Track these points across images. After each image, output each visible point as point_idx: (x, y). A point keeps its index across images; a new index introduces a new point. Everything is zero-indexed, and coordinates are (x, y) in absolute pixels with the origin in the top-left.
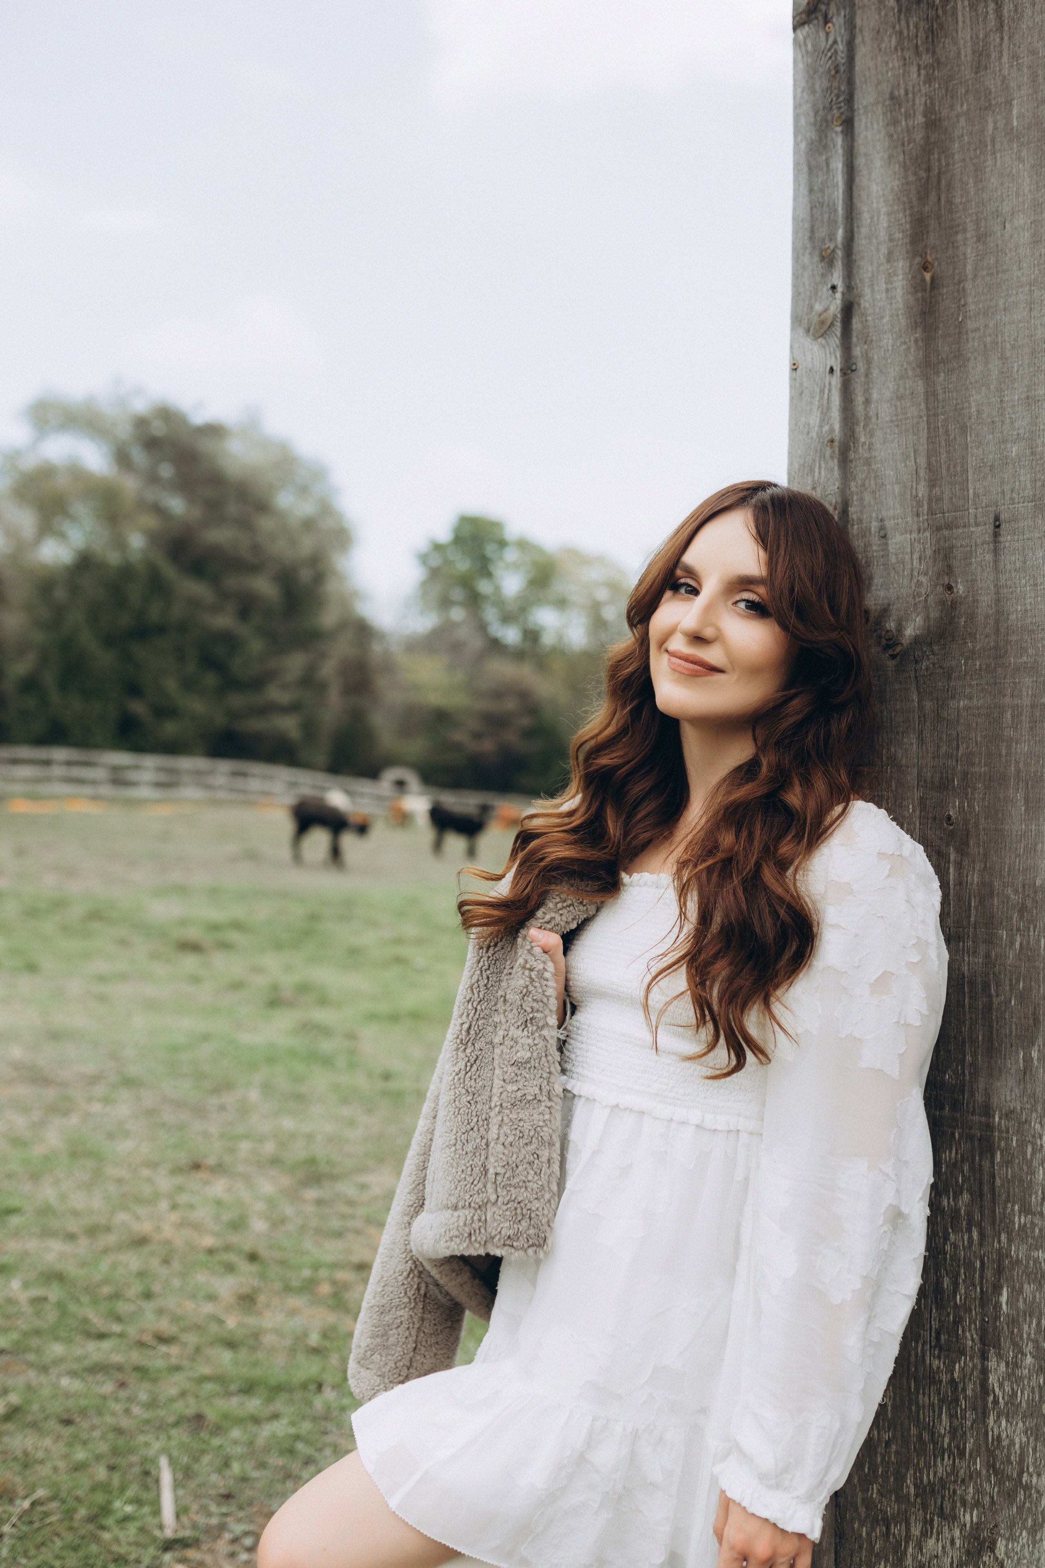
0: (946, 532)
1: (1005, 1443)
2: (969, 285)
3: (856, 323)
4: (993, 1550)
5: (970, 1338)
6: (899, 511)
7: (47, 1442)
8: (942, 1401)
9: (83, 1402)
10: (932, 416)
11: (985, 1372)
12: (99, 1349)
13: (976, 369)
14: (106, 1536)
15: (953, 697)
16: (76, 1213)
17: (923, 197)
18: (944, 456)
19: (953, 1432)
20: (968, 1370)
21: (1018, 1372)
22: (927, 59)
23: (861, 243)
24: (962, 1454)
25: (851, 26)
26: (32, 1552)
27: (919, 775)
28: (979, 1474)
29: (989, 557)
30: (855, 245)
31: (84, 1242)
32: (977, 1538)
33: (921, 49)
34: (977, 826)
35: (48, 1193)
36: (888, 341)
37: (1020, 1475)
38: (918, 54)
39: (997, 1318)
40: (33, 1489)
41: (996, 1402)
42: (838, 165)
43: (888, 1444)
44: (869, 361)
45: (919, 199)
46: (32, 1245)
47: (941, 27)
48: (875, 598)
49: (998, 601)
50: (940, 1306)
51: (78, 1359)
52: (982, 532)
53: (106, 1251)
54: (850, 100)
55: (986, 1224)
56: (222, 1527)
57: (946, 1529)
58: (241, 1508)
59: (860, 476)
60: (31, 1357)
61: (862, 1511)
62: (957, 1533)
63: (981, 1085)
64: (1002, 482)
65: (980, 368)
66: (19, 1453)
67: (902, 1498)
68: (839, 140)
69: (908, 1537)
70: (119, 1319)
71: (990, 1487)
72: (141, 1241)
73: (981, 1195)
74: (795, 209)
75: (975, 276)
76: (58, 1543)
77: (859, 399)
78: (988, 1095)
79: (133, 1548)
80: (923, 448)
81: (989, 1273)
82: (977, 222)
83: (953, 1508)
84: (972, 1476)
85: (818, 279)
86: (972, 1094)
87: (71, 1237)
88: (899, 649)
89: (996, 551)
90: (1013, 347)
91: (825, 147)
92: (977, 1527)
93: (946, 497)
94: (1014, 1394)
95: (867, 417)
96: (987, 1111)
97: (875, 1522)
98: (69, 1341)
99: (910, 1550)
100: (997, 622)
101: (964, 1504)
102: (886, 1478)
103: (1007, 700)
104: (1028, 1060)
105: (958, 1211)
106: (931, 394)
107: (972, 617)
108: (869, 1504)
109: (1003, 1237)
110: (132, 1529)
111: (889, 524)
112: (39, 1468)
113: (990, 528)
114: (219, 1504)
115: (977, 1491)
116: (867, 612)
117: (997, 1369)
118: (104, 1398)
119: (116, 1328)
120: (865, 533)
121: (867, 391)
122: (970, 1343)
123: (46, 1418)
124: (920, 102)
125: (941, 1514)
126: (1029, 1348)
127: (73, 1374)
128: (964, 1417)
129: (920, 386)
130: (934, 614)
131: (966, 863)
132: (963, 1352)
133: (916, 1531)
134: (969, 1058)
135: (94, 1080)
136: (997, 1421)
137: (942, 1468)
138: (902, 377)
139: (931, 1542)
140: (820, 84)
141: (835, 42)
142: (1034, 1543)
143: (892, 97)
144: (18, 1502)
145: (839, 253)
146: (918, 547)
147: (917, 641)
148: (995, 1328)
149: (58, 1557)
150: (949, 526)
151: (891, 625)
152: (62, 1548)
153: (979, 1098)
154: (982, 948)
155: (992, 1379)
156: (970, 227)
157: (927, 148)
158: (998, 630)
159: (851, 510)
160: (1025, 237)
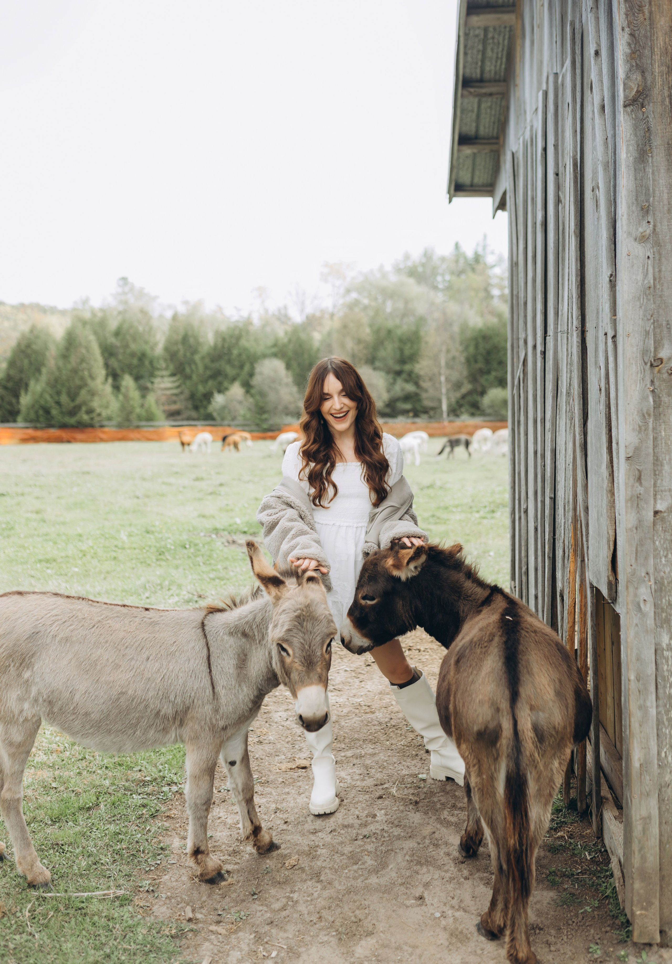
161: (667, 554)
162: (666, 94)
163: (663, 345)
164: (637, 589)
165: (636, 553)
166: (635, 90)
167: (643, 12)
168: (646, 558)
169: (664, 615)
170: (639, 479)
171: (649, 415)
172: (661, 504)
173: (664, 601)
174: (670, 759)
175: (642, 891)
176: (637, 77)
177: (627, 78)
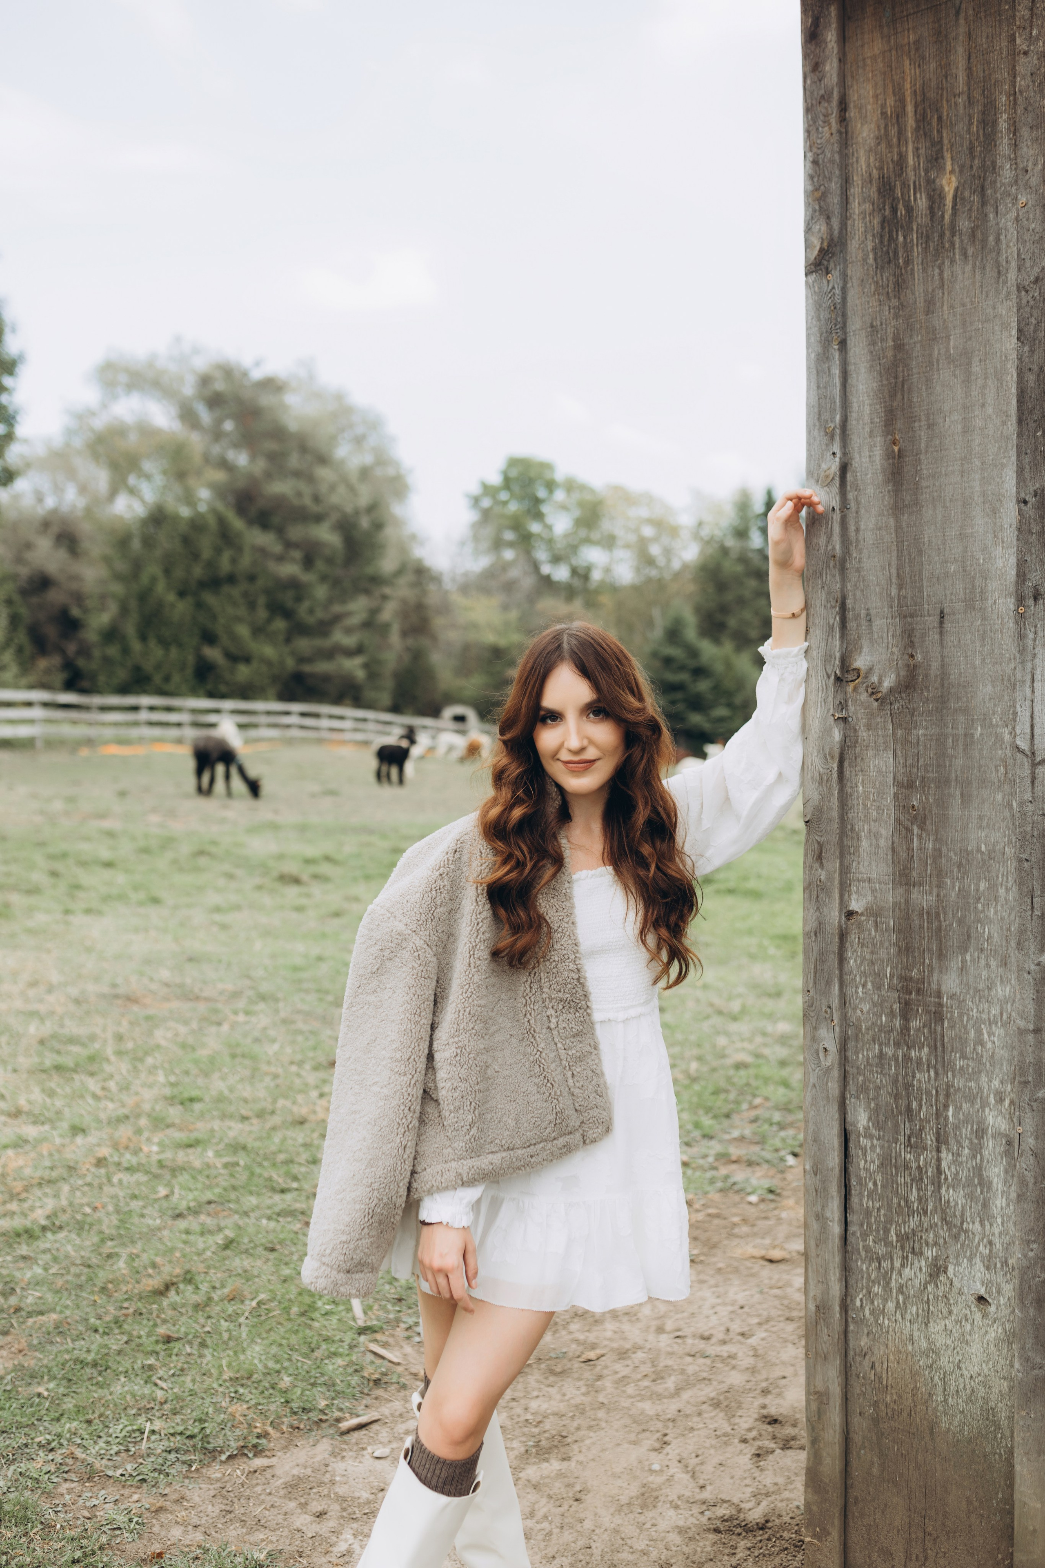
0: (909, 619)
1: (952, 1204)
2: (923, 457)
3: (849, 476)
4: (946, 1273)
5: (929, 1139)
6: (879, 604)
7: (259, 1263)
8: (912, 1180)
9: (281, 1236)
10: (899, 543)
11: (939, 1160)
12: (283, 1200)
13: (928, 513)
14: (316, 1324)
15: (915, 728)
16: (246, 1101)
17: (893, 395)
18: (907, 569)
19: (920, 1199)
20: (929, 1160)
21: (960, 1159)
22: (895, 302)
23: (852, 422)
24: (925, 1213)
25: (844, 276)
26: (264, 1335)
27: (894, 779)
28: (936, 1225)
29: (937, 637)
30: (848, 424)
31: (255, 1121)
32: (936, 1266)
33: (891, 295)
34: (931, 811)
35: (218, 1085)
36: (870, 490)
37: (962, 1224)
38: (889, 298)
39: (946, 1125)
40: (257, 1292)
41: (946, 1179)
42: (836, 371)
43: (879, 1210)
44: (858, 503)
45: (891, 396)
46: (216, 1125)
47: (904, 281)
48: (862, 661)
49: (943, 666)
50: (911, 1120)
51: (269, 1208)
52: (932, 621)
53: (274, 1128)
54: (844, 327)
55: (939, 1067)
56: (398, 1321)
57: (916, 1261)
58: (410, 1308)
59: (854, 579)
60: (232, 1206)
61: (863, 1253)
62: (923, 1263)
63: (935, 979)
64: (945, 589)
65: (930, 512)
66: (240, 1271)
67: (888, 1244)
68: (837, 355)
69: (892, 1268)
70: (295, 1178)
71: (944, 1233)
72: (302, 1122)
73: (936, 1048)
74: (808, 398)
75: (927, 452)
76: (282, 1330)
77: (852, 528)
78: (939, 985)
79: (337, 1332)
80: (894, 563)
81: (941, 1098)
82: (928, 415)
83: (921, 1248)
84: (933, 1226)
85: (824, 447)
86: (929, 983)
87: (244, 1118)
88: (880, 695)
89: (941, 633)
90: (951, 500)
91: (827, 358)
92: (936, 1259)
93: (909, 596)
94: (958, 1173)
95: (857, 541)
96: (939, 995)
97: (871, 1260)
98: (258, 1194)
99: (894, 1277)
100: (942, 679)
101: (927, 1244)
102: (878, 1231)
103: (950, 730)
104: (964, 961)
105: (921, 1059)
106: (898, 528)
107: (926, 676)
108: (867, 1249)
109: (950, 1074)
110: (334, 1320)
111: (873, 612)
112: (256, 1280)
113: (937, 618)
114: (394, 1305)
115: (936, 1236)
116: (858, 671)
117: (947, 1158)
118: (296, 1233)
119: (295, 1185)
120: (857, 617)
121: (857, 523)
122: (929, 1142)
123: (256, 1247)
124: (890, 331)
125: (913, 1252)
126: (966, 1143)
127: (269, 1218)
128: (926, 1190)
129: (892, 522)
130: (903, 673)
131: (924, 835)
132: (925, 1149)
133: (897, 1264)
134: (927, 961)
135: (236, 995)
136: (947, 1190)
137: (913, 1222)
138: (879, 515)
139: (907, 1271)
140: (825, 315)
141: (833, 288)
142: (971, 1266)
143: (872, 326)
144: (247, 1302)
145: (838, 431)
146: (892, 628)
147: (891, 690)
148: (945, 1132)
149: (284, 1338)
150: (912, 616)
151: (875, 679)
152: (286, 1332)
153: (934, 986)
154: (935, 891)
155: (944, 1164)
156: (923, 418)
157: (895, 364)
158: (943, 685)
159: (848, 602)
160: (959, 428)
161: (866, 982)
162: (870, 247)
163: (861, 648)
164: (815, 1028)
165: (815, 973)
166: (818, 248)
167: (829, 124)
168: (828, 983)
169: (861, 1078)
170: (819, 857)
171: (832, 758)
172: (857, 900)
173: (861, 1056)
174: (867, 1312)
175: (815, 1508)
176: (820, 227)
177: (808, 230)
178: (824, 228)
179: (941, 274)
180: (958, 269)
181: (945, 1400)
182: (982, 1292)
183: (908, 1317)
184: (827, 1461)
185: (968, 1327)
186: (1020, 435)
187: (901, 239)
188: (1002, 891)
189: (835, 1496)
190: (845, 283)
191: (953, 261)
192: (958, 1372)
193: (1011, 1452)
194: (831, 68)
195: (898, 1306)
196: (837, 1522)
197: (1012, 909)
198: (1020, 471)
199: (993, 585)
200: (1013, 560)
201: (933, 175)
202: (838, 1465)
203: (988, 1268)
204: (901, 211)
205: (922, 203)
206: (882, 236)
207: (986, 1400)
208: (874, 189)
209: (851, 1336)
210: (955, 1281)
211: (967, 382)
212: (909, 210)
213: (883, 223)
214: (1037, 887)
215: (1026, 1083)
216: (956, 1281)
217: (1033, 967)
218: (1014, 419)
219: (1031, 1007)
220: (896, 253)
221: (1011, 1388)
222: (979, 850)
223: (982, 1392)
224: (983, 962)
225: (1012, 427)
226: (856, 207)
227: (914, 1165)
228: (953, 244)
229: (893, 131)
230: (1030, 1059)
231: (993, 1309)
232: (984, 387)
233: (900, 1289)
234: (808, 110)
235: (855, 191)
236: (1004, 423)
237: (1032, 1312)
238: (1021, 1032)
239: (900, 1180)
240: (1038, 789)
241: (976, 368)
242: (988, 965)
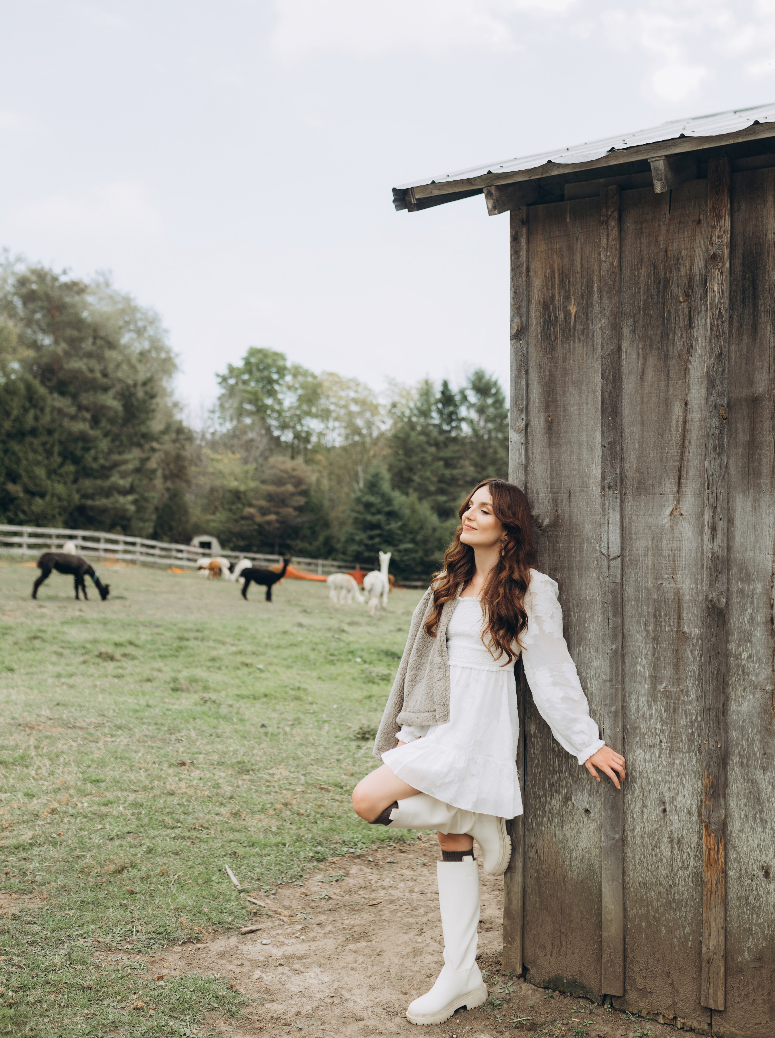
0: (555, 494)
2: (561, 423)
3: (529, 429)
4: (571, 800)
6: (542, 487)
10: (551, 460)
13: (563, 448)
15: (558, 543)
17: (549, 396)
18: (555, 472)
19: (559, 765)
22: (549, 356)
23: (530, 406)
24: (562, 772)
25: (528, 343)
29: (568, 503)
32: (566, 797)
33: (548, 352)
36: (538, 436)
38: (547, 354)
42: (523, 383)
44: (532, 441)
45: (547, 396)
47: (553, 347)
48: (535, 512)
49: (570, 516)
52: (565, 496)
54: (527, 364)
57: (557, 796)
59: (531, 476)
61: (532, 795)
62: (560, 797)
64: (571, 482)
65: (565, 448)
67: (544, 789)
68: (524, 376)
69: (546, 801)
71: (570, 781)
75: (563, 421)
76: (196, 889)
77: (530, 452)
80: (549, 469)
82: (563, 406)
83: (559, 789)
84: (565, 778)
85: (518, 416)
88: (542, 528)
89: (569, 501)
91: (520, 378)
92: (566, 794)
93: (555, 484)
95: (533, 458)
97: (537, 798)
99: (547, 805)
100: (570, 522)
101: (562, 787)
102: (539, 783)
103: (573, 545)
104: (580, 650)
106: (550, 454)
107: (563, 520)
108: (534, 793)
111: (539, 491)
113: (568, 495)
115: (567, 783)
120: (532, 492)
121: (532, 450)
124: (548, 368)
125: (556, 792)
129: (547, 451)
130: (553, 518)
133: (548, 799)
137: (556, 777)
138: (542, 447)
139: (553, 801)
140: (518, 358)
141: (523, 347)
142: (582, 795)
143: (539, 365)
144: (171, 877)
145: (524, 409)
146: (548, 498)
147: (548, 526)
150: (557, 493)
151: (540, 521)
156: (561, 406)
157: (549, 382)
158: (570, 524)
159: (528, 485)
160: (577, 412)
162: (539, 331)
166: (516, 329)
167: (522, 277)
174: (534, 825)
175: (508, 928)
176: (517, 320)
177: (512, 321)
178: (519, 321)
179: (569, 346)
180: (576, 345)
181: (571, 863)
182: (587, 807)
183: (553, 824)
184: (515, 902)
185: (581, 825)
186: (602, 418)
187: (552, 329)
188: (596, 618)
189: (518, 920)
190: (528, 345)
191: (574, 342)
192: (576, 848)
193: (600, 884)
194: (523, 253)
195: (549, 820)
196: (519, 933)
197: (600, 625)
198: (602, 433)
199: (592, 481)
200: (600, 471)
201: (566, 304)
202: (520, 904)
203: (590, 795)
204: (553, 317)
205: (561, 315)
206: (544, 327)
207: (589, 860)
208: (541, 307)
209: (526, 838)
210: (575, 803)
211: (580, 393)
212: (556, 317)
213: (544, 321)
214: (611, 615)
215: (606, 704)
216: (576, 805)
217: (609, 651)
218: (600, 411)
219: (608, 670)
220: (550, 335)
221: (600, 852)
222: (586, 599)
223: (587, 856)
224: (588, 650)
225: (599, 414)
226: (533, 314)
227: (557, 749)
228: (574, 335)
229: (549, 284)
230: (608, 693)
231: (592, 814)
232: (587, 396)
233: (550, 811)
234: (512, 270)
235: (533, 306)
236: (596, 412)
237: (609, 812)
238: (605, 681)
239: (550, 757)
240: (611, 571)
241: (584, 388)
242: (590, 652)
